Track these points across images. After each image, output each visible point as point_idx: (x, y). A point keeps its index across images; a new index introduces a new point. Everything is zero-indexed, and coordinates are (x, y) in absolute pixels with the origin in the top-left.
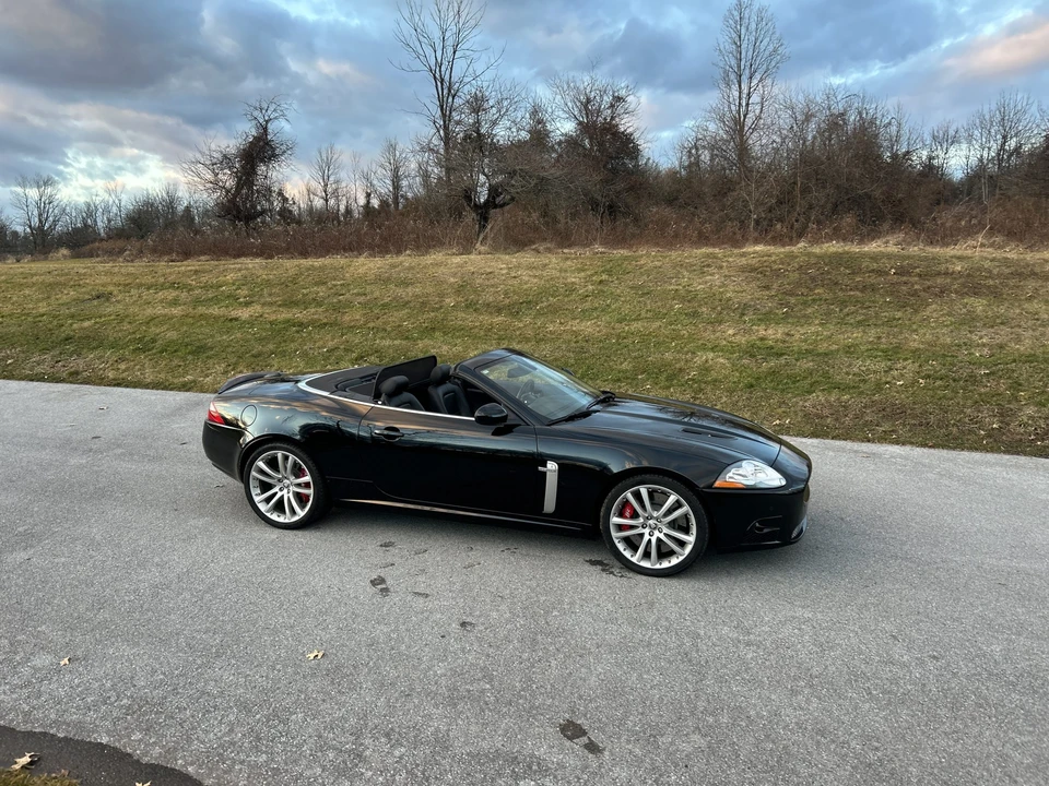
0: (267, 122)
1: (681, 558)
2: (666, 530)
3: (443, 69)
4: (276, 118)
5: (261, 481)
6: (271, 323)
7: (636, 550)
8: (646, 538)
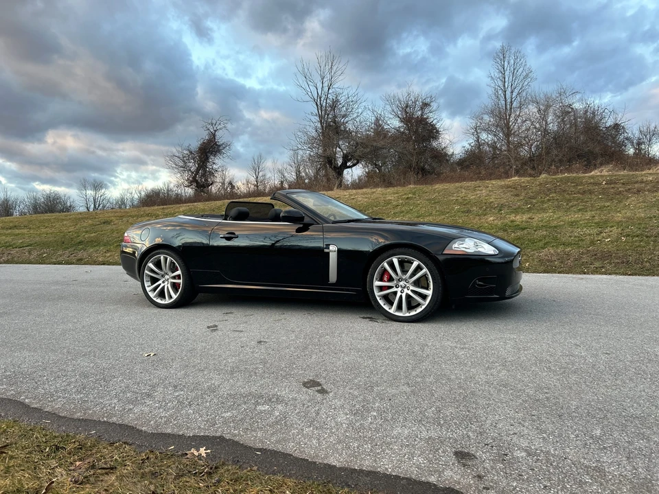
0: (215, 131)
1: (423, 307)
2: (412, 288)
3: (322, 99)
4: (221, 129)
5: (151, 277)
7: (392, 305)
8: (398, 295)
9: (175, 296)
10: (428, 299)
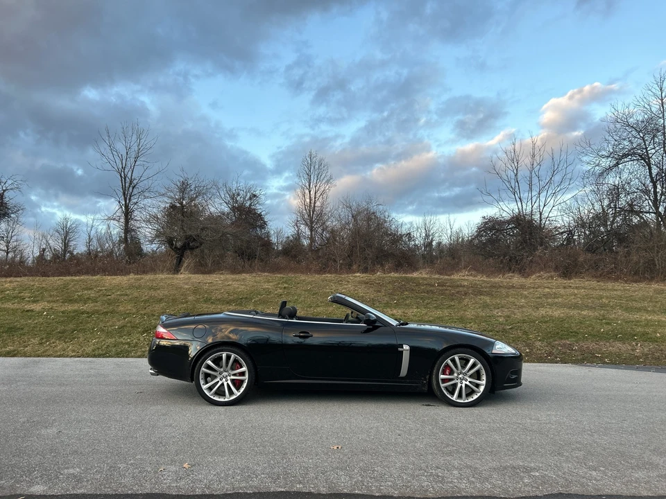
0: (4, 191)
1: (479, 394)
2: (469, 380)
3: (126, 170)
4: (10, 189)
5: (208, 374)
6: (63, 312)
7: (452, 394)
8: (459, 385)
9: (237, 394)
10: (482, 389)
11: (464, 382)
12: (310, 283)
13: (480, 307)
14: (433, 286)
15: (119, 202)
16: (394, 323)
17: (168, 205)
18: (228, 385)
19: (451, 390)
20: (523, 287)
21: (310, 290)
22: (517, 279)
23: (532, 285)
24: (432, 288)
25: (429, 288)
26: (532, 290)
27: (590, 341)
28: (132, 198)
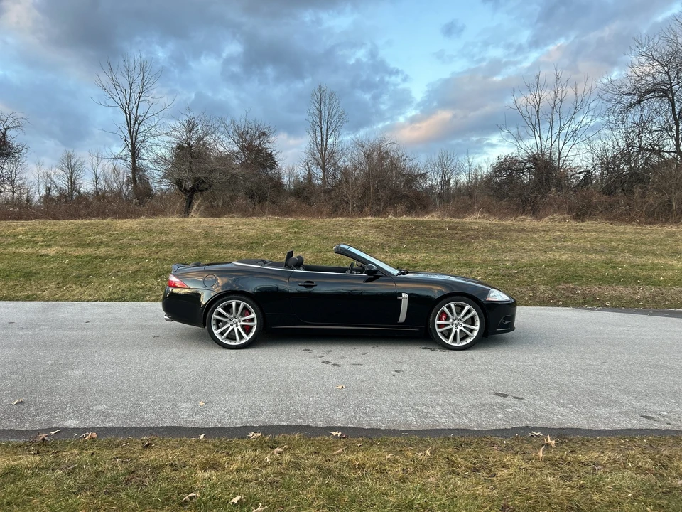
0: (6, 129)
3: (131, 106)
4: (12, 128)
5: (219, 320)
6: (76, 257)
7: (448, 338)
8: (454, 330)
9: (247, 338)
10: (475, 333)
11: (459, 327)
12: (321, 227)
13: (488, 251)
14: (444, 229)
15: (125, 140)
16: (395, 272)
17: (175, 146)
18: (238, 330)
19: (446, 335)
20: (534, 230)
21: (320, 235)
22: (529, 222)
23: (544, 228)
24: (442, 232)
25: (440, 232)
26: (542, 233)
27: (593, 285)
28: (138, 136)
